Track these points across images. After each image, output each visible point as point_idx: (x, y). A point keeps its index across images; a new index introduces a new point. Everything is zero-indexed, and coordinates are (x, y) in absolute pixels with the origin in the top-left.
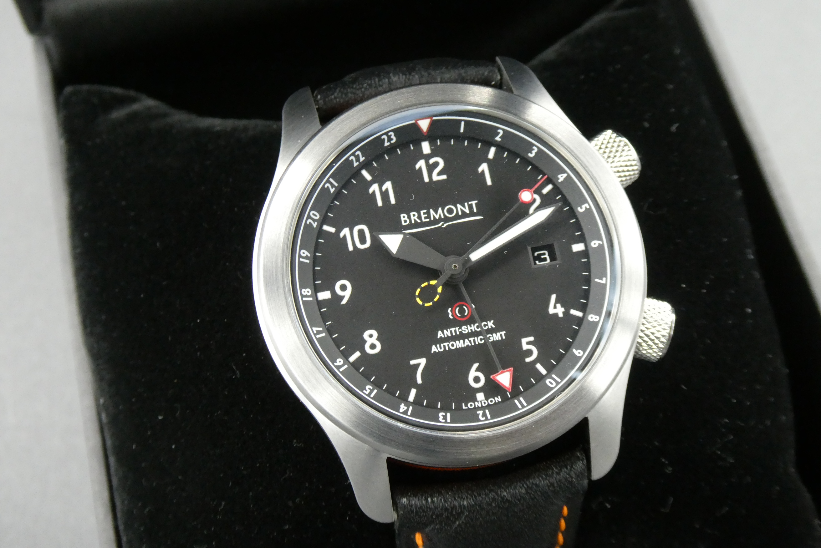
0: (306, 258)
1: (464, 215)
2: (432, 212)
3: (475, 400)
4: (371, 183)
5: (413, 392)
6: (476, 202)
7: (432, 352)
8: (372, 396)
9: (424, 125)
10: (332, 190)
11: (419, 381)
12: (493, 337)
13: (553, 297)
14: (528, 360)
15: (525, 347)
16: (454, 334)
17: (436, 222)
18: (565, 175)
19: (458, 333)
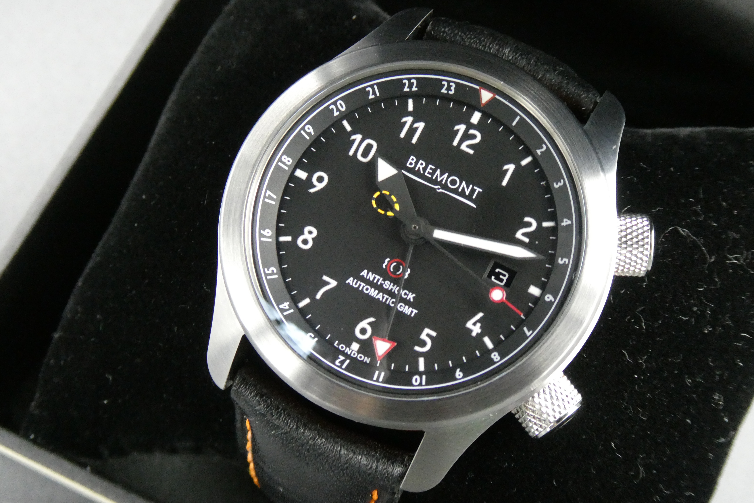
0: (309, 134)
1: (462, 194)
2: (438, 172)
3: (348, 345)
4: (409, 114)
5: (307, 301)
6: (481, 190)
7: (347, 282)
8: (269, 277)
9: (486, 96)
10: (371, 97)
11: (318, 296)
12: (404, 307)
13: (480, 315)
14: (417, 348)
15: (423, 336)
16: (375, 281)
17: (435, 182)
18: (569, 222)
19: (379, 283)
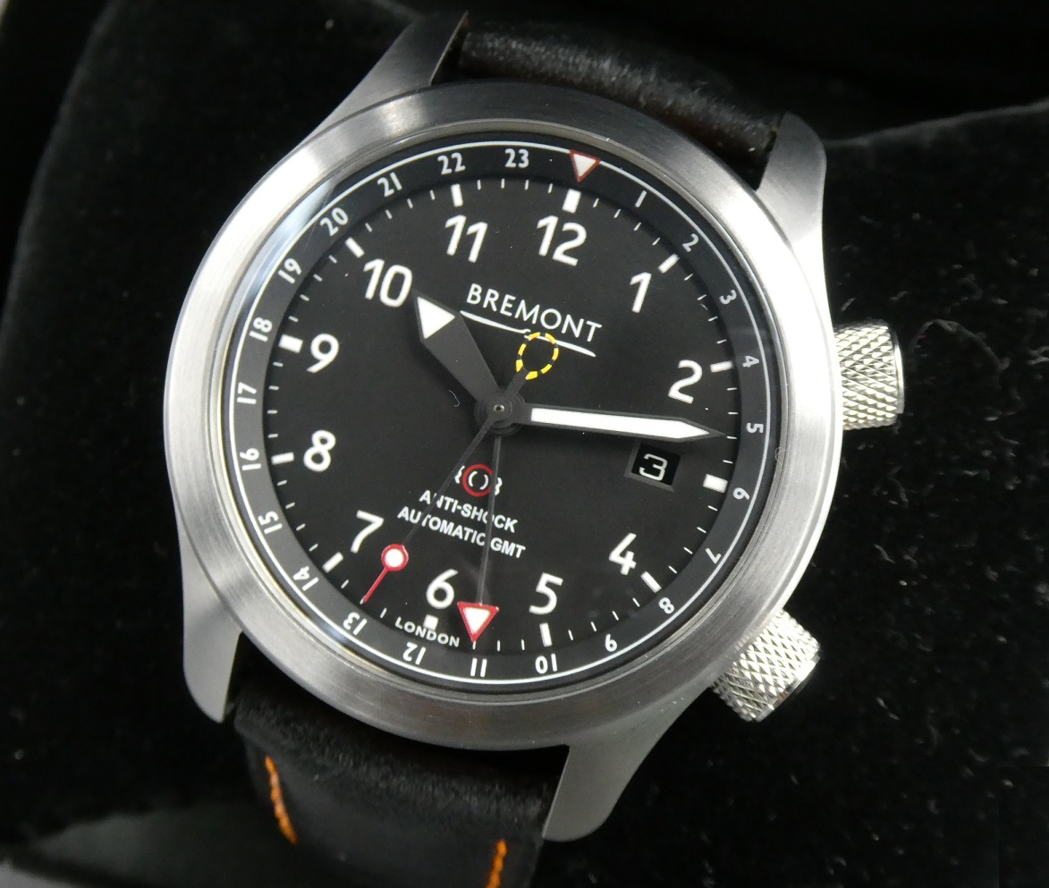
0: (293, 274)
1: (569, 337)
2: (523, 305)
3: (419, 622)
4: (456, 212)
5: (337, 558)
6: (600, 326)
7: (399, 516)
8: (267, 531)
9: (583, 164)
10: (388, 192)
11: (355, 547)
12: (502, 545)
13: (631, 537)
14: (534, 609)
15: (542, 588)
16: (446, 508)
17: (520, 323)
18: (756, 361)
19: (453, 510)
